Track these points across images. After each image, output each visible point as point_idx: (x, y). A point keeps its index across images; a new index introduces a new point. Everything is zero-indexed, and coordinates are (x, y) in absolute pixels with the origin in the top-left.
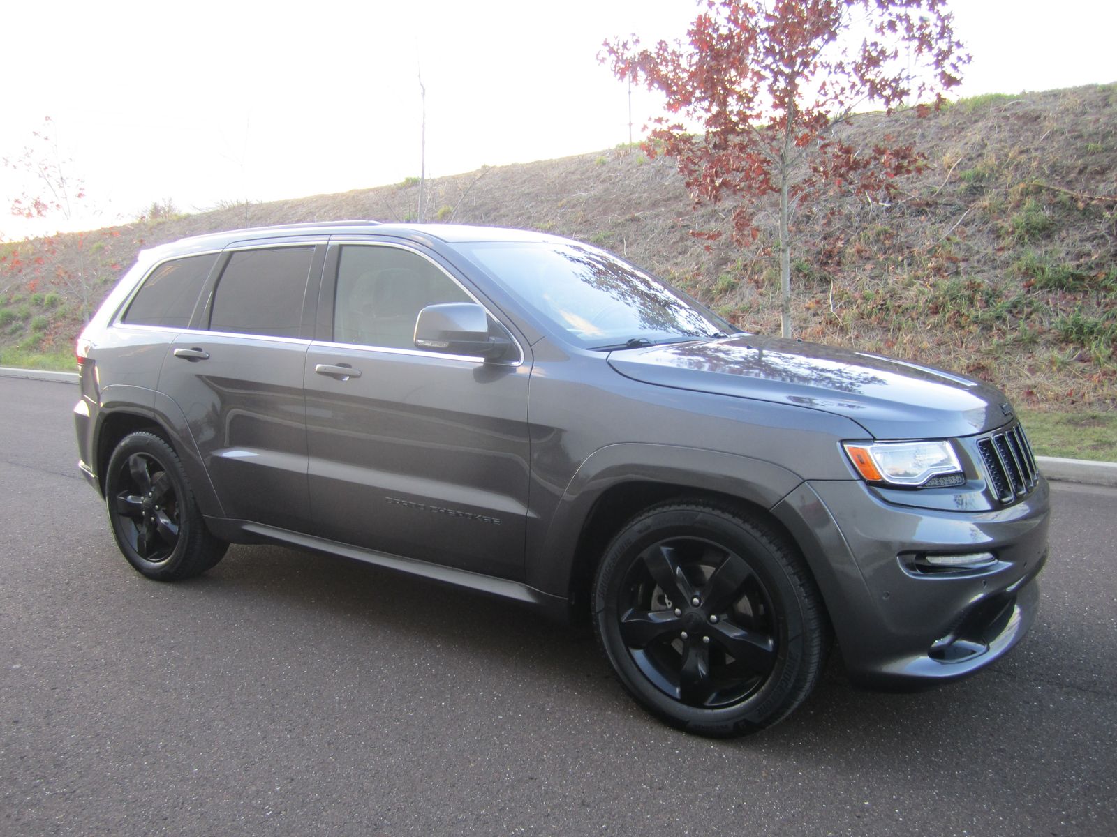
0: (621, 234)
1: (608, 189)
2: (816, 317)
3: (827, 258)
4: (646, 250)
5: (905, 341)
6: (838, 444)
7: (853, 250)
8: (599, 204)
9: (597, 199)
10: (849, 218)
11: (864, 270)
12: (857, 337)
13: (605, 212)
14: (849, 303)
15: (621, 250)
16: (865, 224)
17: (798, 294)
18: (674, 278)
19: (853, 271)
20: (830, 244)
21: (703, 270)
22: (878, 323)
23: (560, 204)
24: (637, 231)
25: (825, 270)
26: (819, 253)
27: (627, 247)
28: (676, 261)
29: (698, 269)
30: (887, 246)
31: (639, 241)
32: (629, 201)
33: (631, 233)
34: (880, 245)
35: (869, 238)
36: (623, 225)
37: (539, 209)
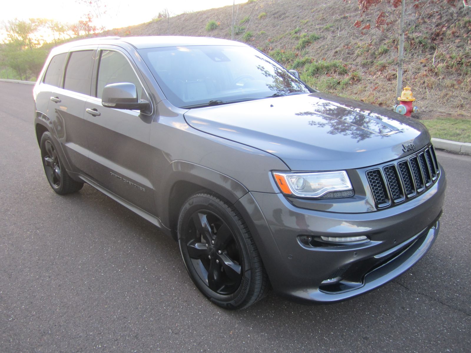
0: (338, 25)
1: (336, 2)
2: (425, 67)
3: (436, 36)
4: (348, 33)
5: (468, 81)
6: (270, 173)
7: (450, 32)
8: (331, 10)
9: (330, 8)
10: (452, 15)
11: (454, 43)
12: (443, 78)
13: (333, 15)
14: (443, 60)
15: (337, 33)
16: (460, 18)
17: (418, 55)
18: (359, 47)
19: (448, 43)
20: (439, 29)
21: (373, 43)
22: (456, 71)
23: (312, 11)
24: (346, 23)
25: (434, 43)
26: (432, 34)
27: (340, 31)
28: (361, 38)
29: (371, 42)
30: (470, 29)
31: (346, 29)
32: (345, 8)
33: (343, 24)
34: (465, 29)
35: (460, 25)
36: (340, 21)
37: (303, 13)
